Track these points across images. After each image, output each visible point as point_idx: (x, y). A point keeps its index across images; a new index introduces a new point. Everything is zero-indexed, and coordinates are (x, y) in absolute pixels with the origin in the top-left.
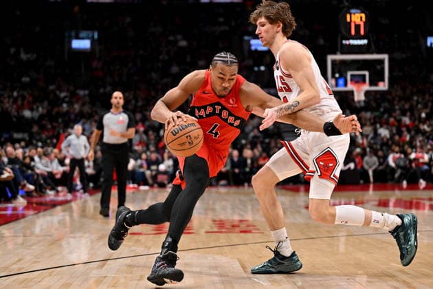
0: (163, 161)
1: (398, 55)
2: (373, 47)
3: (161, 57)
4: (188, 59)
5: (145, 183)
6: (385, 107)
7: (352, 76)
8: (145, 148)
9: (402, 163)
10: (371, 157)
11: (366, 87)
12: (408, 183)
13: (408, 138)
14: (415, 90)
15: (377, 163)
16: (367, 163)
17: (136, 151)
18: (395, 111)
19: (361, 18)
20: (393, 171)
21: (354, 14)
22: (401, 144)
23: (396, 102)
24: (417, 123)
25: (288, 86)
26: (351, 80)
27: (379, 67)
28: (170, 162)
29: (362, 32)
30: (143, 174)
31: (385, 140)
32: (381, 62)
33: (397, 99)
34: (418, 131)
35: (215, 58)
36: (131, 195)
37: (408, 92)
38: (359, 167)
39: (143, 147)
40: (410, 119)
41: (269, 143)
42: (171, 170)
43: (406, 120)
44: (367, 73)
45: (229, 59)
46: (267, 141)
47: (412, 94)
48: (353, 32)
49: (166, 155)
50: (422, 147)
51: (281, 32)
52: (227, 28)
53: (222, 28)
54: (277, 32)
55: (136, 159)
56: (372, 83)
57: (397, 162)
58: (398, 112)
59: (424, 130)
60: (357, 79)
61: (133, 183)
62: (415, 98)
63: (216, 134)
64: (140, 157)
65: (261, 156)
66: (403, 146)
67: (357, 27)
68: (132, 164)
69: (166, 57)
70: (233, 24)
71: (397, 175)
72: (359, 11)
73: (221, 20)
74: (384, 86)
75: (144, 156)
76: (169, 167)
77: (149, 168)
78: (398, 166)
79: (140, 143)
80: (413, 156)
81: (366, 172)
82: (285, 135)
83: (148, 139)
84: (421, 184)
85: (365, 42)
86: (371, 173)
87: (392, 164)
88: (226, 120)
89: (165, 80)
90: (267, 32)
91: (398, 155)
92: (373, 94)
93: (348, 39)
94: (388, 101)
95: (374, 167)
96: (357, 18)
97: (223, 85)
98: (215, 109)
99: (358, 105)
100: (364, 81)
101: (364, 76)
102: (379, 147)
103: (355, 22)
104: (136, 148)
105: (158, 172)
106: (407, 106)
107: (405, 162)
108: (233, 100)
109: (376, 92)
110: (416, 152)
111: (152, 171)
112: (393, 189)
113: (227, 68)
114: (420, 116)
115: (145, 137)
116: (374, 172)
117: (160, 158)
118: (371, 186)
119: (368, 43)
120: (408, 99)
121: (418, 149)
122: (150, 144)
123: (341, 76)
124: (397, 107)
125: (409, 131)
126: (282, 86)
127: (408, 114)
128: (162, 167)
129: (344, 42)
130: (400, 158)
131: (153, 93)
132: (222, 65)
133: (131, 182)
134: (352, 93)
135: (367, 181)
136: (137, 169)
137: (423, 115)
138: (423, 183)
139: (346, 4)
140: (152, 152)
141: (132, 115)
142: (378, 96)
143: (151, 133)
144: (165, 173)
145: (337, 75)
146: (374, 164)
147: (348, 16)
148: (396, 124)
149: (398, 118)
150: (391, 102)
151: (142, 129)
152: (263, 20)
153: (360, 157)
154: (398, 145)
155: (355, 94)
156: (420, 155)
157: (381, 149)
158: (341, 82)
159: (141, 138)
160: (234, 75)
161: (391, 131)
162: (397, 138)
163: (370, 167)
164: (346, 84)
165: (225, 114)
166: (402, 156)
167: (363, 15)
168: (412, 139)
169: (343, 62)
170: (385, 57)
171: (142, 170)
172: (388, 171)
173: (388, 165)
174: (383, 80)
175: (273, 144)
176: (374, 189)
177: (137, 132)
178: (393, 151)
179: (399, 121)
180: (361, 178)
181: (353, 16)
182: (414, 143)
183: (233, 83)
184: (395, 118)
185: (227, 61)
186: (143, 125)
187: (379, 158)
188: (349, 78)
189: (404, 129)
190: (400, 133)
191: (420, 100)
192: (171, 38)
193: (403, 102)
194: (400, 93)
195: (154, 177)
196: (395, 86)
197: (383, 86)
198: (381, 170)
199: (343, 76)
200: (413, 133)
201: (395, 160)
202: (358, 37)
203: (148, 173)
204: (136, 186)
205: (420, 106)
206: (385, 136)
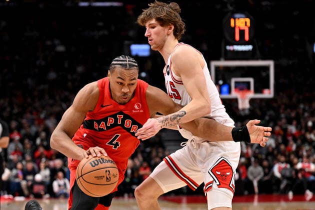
0: (39, 171)
1: (284, 62)
2: (258, 52)
3: (38, 63)
4: (66, 65)
5: (21, 194)
6: (270, 116)
7: (236, 83)
8: (20, 158)
9: (288, 174)
10: (255, 167)
11: (251, 95)
12: (294, 194)
13: (294, 147)
14: (301, 97)
15: (262, 174)
16: (252, 174)
17: (11, 161)
18: (280, 119)
19: (246, 23)
20: (278, 181)
21: (239, 18)
22: (287, 153)
23: (281, 111)
24: (303, 132)
25: (178, 93)
26: (236, 87)
27: (264, 74)
28: (47, 172)
29: (247, 37)
30: (19, 184)
31: (270, 149)
32: (267, 68)
33: (283, 107)
34: (305, 141)
35: (114, 62)
36: (6, 206)
37: (294, 100)
38: (243, 178)
39: (18, 156)
40: (297, 128)
41: (150, 153)
42: (48, 180)
43: (293, 129)
44: (251, 80)
45: (128, 62)
46: (148, 150)
47: (299, 102)
48: (237, 37)
49: (42, 165)
50: (308, 157)
51: (172, 35)
52: (106, 33)
53: (101, 33)
54: (168, 35)
55: (11, 169)
56: (258, 90)
57: (283, 172)
58: (284, 121)
59: (311, 139)
60: (242, 86)
61: (8, 194)
62: (302, 106)
63: (117, 144)
64: (15, 167)
65: (141, 165)
66: (289, 156)
67: (242, 32)
68: (7, 174)
69: (43, 63)
70: (113, 28)
71: (282, 186)
72: (243, 16)
73: (100, 24)
74: (270, 93)
75: (19, 166)
76: (46, 177)
77: (24, 178)
78: (283, 176)
79: (16, 151)
80: (299, 166)
81: (251, 183)
82: (166, 144)
83: (24, 147)
84: (308, 195)
85: (249, 48)
86: (255, 184)
87: (277, 174)
88: (128, 130)
89: (42, 87)
90: (157, 34)
91: (283, 165)
92: (258, 102)
93: (232, 44)
94: (274, 109)
95: (259, 178)
96: (241, 23)
97: (123, 90)
98: (116, 120)
99: (242, 113)
100: (249, 88)
101: (249, 83)
102: (264, 156)
103: (239, 27)
104: (12, 157)
105: (35, 182)
106: (293, 114)
107: (291, 172)
108: (138, 106)
109: (262, 100)
110: (302, 162)
111: (28, 181)
112: (278, 200)
113: (126, 72)
114: (306, 124)
115: (20, 146)
116: (260, 182)
117: (36, 167)
118: (256, 197)
119: (253, 49)
120: (294, 107)
121: (305, 159)
122: (26, 153)
123: (224, 83)
124: (283, 116)
125: (295, 140)
126: (173, 92)
127: (295, 122)
128: (38, 177)
129: (228, 48)
130: (285, 168)
131: (29, 100)
132: (120, 69)
133: (6, 192)
134: (236, 100)
135: (252, 192)
136: (12, 179)
137: (310, 124)
138: (309, 194)
139: (231, 8)
140: (28, 162)
141: (6, 124)
142: (264, 104)
143: (27, 141)
144: (41, 183)
145: (221, 82)
146: (259, 174)
147: (232, 21)
148: (282, 133)
149: (284, 127)
150: (277, 111)
151: (17, 137)
152: (153, 21)
153: (244, 167)
154: (283, 154)
155: (240, 102)
156: (306, 165)
157: (266, 159)
158: (225, 89)
159: (17, 146)
160: (134, 79)
161: (276, 141)
162: (282, 147)
163: (255, 178)
164: (229, 92)
165: (128, 123)
166: (288, 166)
167: (248, 20)
168: (299, 148)
169: (227, 69)
170: (271, 63)
171: (17, 180)
172: (274, 181)
173: (273, 176)
174: (268, 87)
175: (154, 153)
176: (260, 200)
177: (11, 140)
178: (279, 161)
179: (285, 130)
180: (246, 189)
181: (237, 20)
182: (300, 153)
183: (133, 88)
184: (281, 126)
185: (126, 65)
186: (19, 133)
187: (264, 168)
188: (233, 85)
189: (290, 138)
190: (286, 142)
191: (307, 108)
192: (49, 43)
193: (289, 110)
194: (285, 100)
195: (30, 188)
196: (281, 94)
197: (268, 94)
198: (267, 181)
199: (227, 83)
200: (299, 142)
201: (280, 170)
202: (242, 42)
203: (24, 183)
204: (11, 196)
205: (306, 114)
206: (270, 146)
